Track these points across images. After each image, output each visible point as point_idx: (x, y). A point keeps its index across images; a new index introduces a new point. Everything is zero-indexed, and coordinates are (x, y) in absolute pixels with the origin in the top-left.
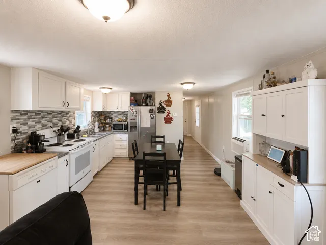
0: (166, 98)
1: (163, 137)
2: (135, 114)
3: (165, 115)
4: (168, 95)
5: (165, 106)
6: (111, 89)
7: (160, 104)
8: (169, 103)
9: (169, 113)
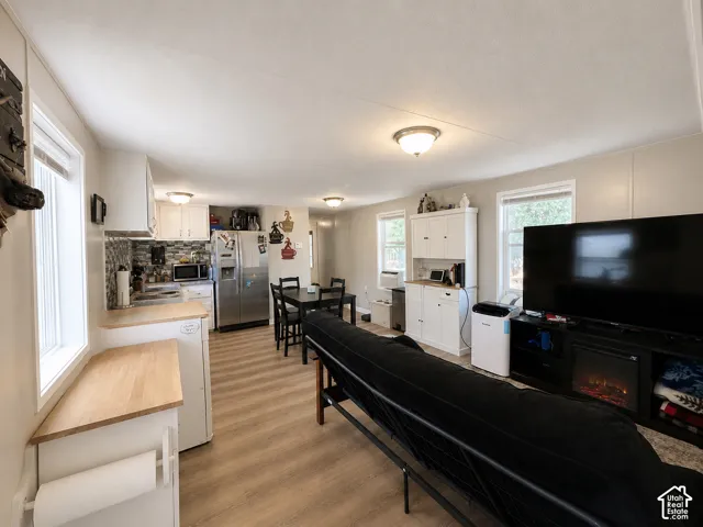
0: (284, 219)
1: (297, 279)
2: (229, 246)
3: (283, 245)
4: (287, 213)
5: (282, 232)
6: (191, 195)
7: (274, 227)
8: (288, 225)
9: (289, 243)
